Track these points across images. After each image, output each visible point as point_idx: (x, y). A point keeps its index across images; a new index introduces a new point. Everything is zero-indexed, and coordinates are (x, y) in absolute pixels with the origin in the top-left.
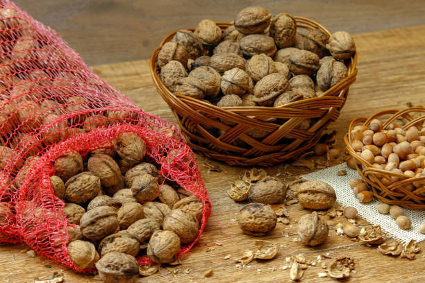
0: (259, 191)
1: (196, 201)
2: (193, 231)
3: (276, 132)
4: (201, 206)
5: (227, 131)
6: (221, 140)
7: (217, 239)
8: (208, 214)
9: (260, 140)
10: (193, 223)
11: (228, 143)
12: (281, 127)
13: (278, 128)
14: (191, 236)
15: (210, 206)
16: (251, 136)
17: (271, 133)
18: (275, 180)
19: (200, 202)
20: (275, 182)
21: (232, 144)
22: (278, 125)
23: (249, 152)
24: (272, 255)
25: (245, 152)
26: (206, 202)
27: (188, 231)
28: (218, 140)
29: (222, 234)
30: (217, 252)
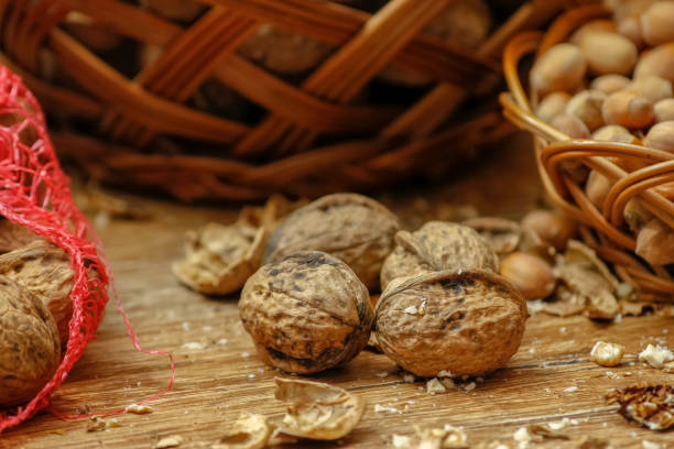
0: (297, 239)
1: (47, 258)
2: (34, 351)
3: (357, 43)
4: (67, 272)
5: (167, 47)
6: (147, 87)
7: (130, 397)
8: (96, 304)
9: (296, 78)
10: (35, 320)
11: (173, 99)
12: (374, 22)
13: (361, 25)
14: (27, 366)
15: (103, 279)
16: (259, 63)
17: (335, 50)
18: (365, 205)
19: (64, 259)
20: (364, 211)
21: (190, 104)
22: (361, 15)
23: (256, 137)
24: (340, 427)
25: (239, 139)
26: (88, 263)
27: (16, 349)
28: (134, 88)
29: (149, 383)
30: (130, 430)
